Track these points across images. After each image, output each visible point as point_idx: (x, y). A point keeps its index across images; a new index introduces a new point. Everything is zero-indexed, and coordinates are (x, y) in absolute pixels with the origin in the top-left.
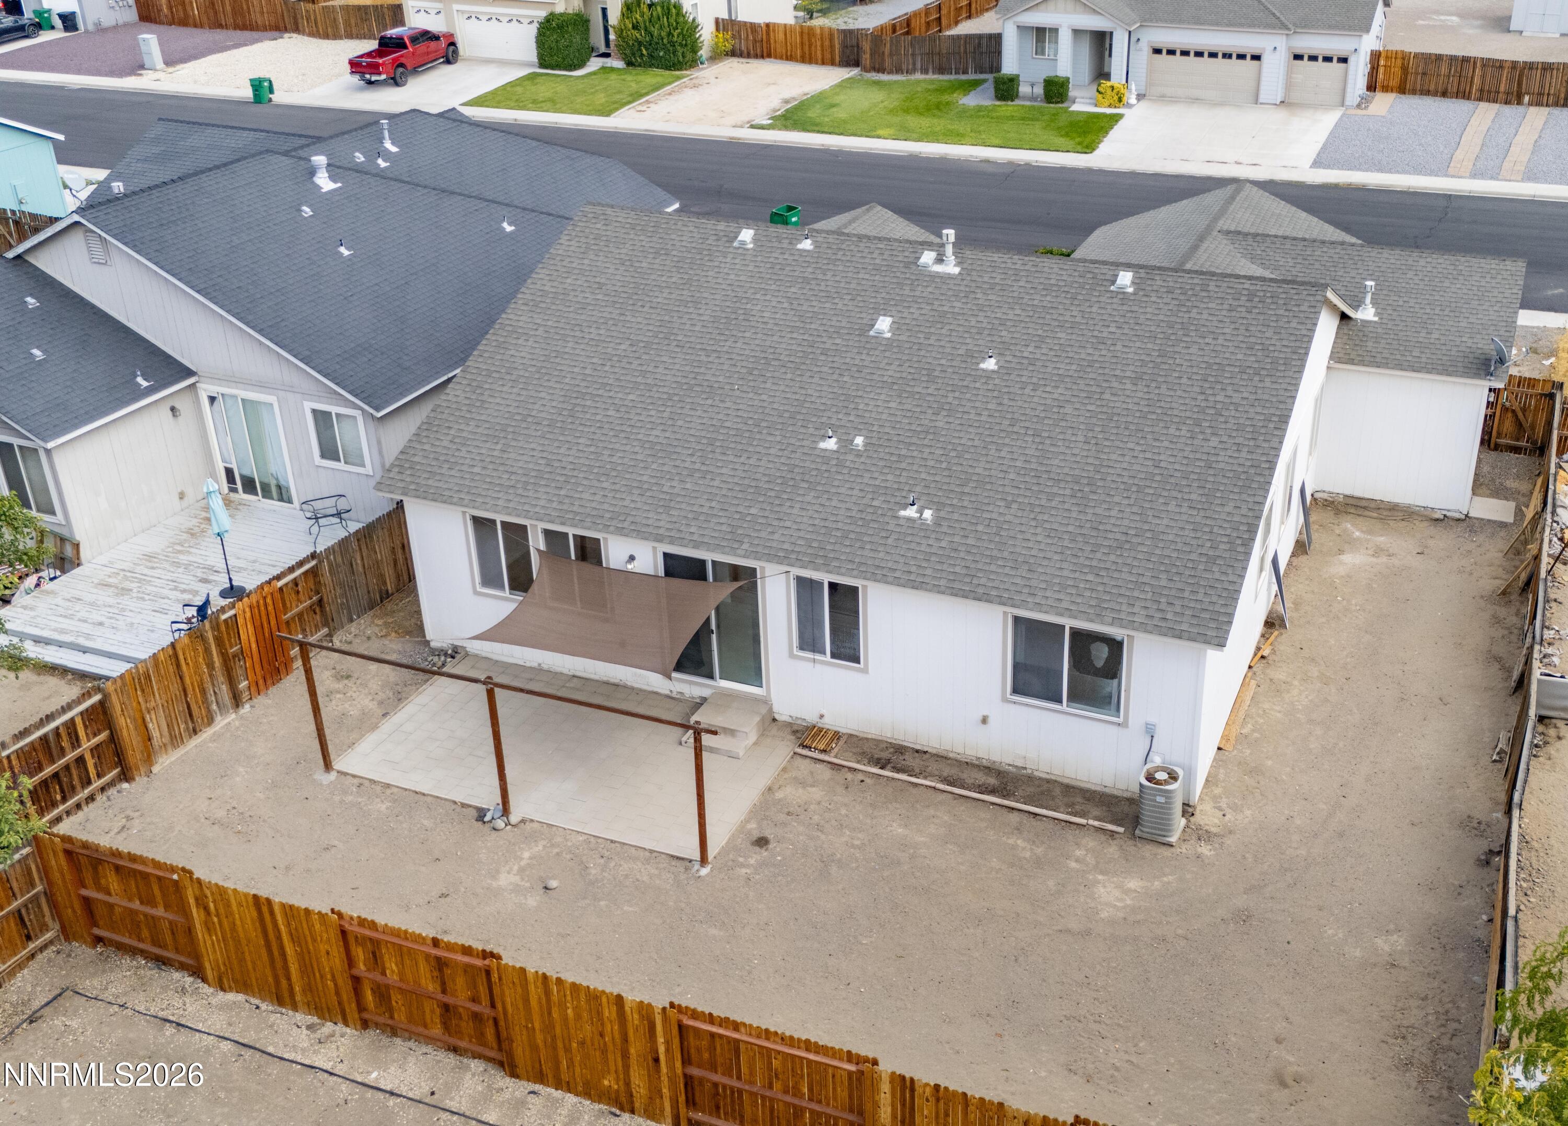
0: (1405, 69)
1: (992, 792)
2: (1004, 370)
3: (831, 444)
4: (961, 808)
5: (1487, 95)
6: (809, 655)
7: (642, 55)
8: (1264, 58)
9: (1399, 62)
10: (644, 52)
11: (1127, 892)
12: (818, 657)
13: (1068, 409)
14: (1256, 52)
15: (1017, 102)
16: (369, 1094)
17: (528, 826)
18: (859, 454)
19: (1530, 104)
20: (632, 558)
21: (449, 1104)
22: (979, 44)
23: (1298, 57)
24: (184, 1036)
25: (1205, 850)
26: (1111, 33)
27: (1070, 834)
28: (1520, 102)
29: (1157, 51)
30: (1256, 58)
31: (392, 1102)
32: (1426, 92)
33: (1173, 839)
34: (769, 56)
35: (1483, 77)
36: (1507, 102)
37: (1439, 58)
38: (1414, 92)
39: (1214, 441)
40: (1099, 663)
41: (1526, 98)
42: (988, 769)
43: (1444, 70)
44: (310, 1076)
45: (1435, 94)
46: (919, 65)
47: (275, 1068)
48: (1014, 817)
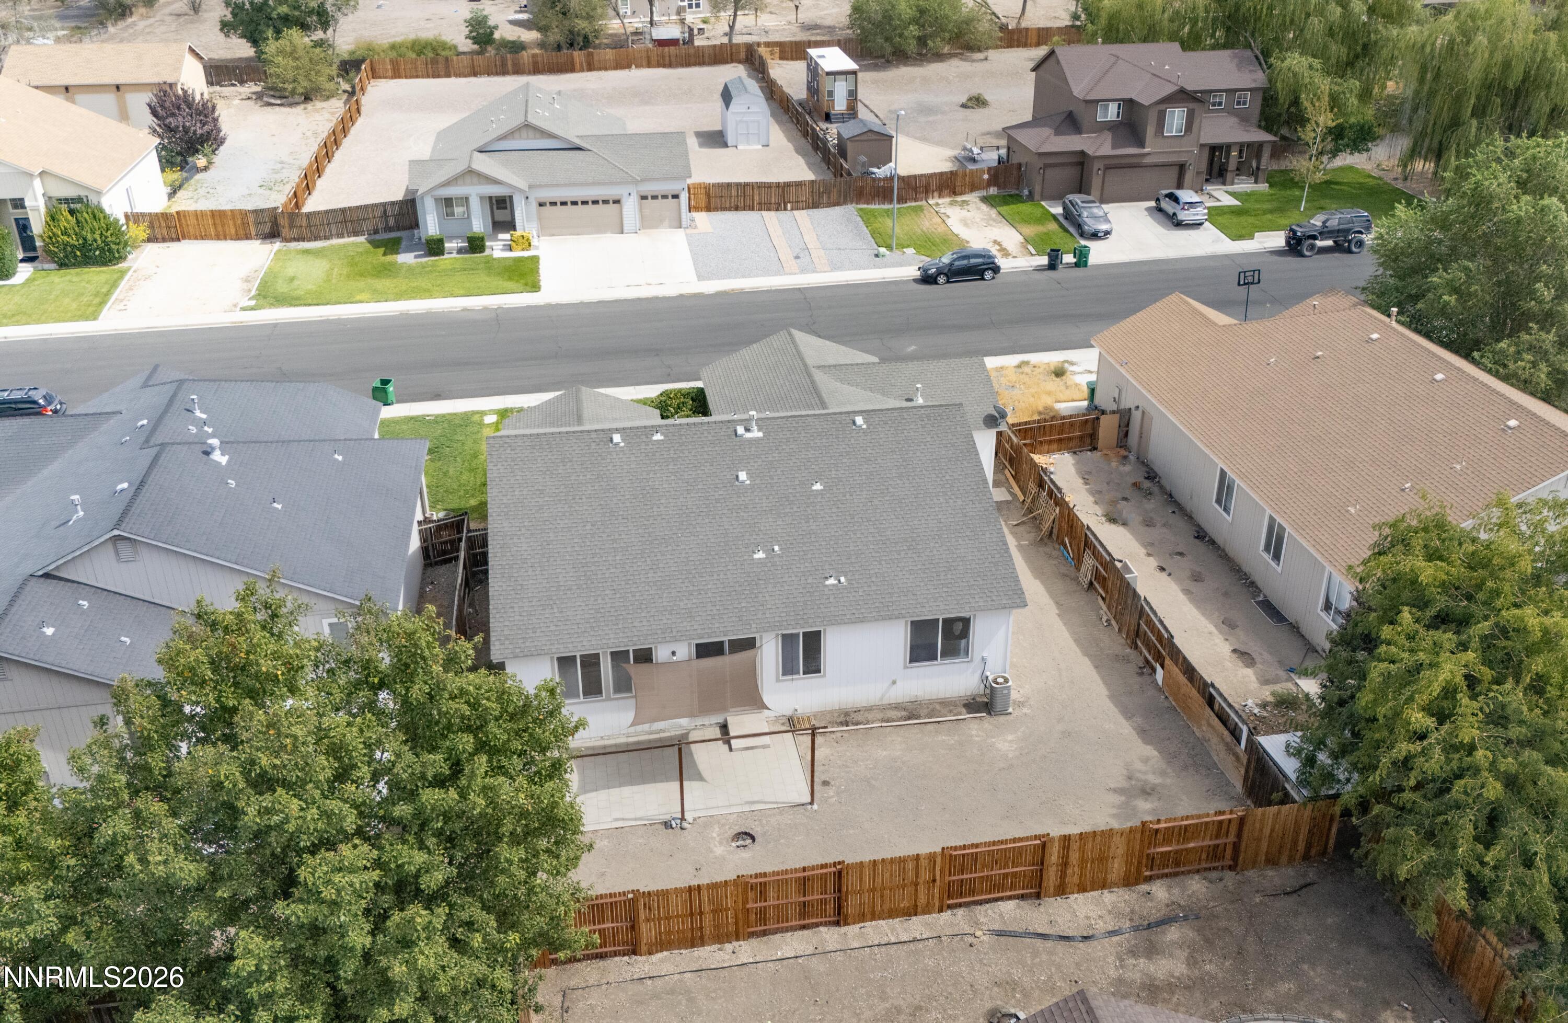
0: (708, 195)
1: (909, 718)
2: (828, 489)
3: (760, 555)
4: (902, 731)
5: (765, 206)
6: (790, 677)
7: (76, 256)
8: (623, 201)
9: (703, 191)
10: (78, 253)
11: (1010, 742)
12: (795, 677)
13: (876, 502)
14: (616, 198)
15: (446, 256)
16: (785, 962)
17: (699, 821)
18: (780, 556)
19: (792, 209)
20: (674, 653)
21: (829, 949)
22: (385, 211)
23: (644, 198)
24: (658, 982)
25: (1025, 710)
26: (511, 197)
27: (962, 724)
28: (785, 209)
29: (541, 205)
30: (617, 202)
31: (800, 961)
32: (724, 209)
33: (1010, 710)
34: (184, 238)
35: (760, 194)
36: (777, 210)
37: (729, 185)
38: (716, 209)
39: (959, 502)
40: (957, 633)
41: (789, 206)
42: (897, 707)
43: (734, 193)
44: (746, 970)
45: (730, 209)
46: (334, 232)
47: (724, 973)
48: (930, 727)
